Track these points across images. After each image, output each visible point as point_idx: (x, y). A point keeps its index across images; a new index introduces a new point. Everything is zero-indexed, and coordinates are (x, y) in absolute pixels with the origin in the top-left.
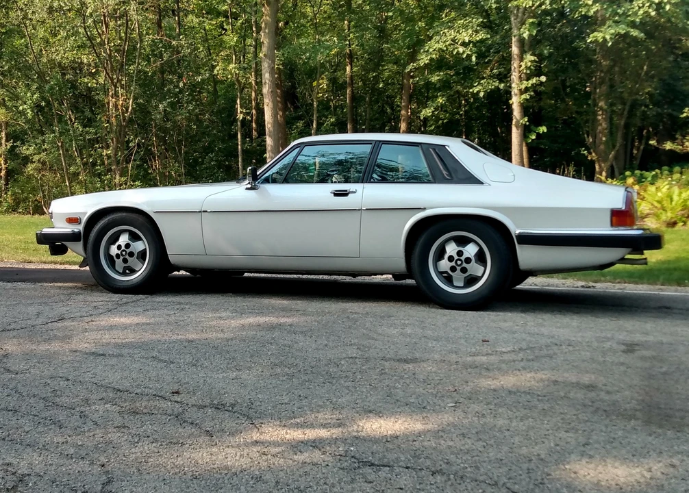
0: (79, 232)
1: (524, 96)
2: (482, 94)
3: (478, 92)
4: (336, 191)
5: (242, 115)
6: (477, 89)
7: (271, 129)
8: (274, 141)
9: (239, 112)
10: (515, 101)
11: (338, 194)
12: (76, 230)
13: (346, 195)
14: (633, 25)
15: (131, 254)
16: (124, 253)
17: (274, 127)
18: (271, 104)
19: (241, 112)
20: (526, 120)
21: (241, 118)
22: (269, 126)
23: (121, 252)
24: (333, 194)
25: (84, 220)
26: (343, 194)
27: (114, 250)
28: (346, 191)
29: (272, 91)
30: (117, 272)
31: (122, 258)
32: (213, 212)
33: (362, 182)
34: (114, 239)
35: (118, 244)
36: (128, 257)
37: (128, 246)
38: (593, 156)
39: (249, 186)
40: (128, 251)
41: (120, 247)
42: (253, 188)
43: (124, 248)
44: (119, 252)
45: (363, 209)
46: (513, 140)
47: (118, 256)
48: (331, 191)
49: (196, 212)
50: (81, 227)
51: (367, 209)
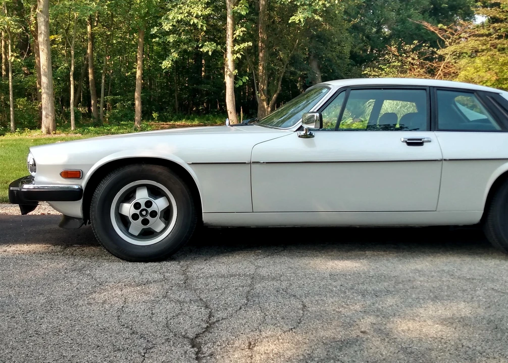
0: (81, 189)
1: (235, 56)
2: (210, 53)
3: (208, 52)
4: (409, 140)
5: (13, 58)
6: (206, 50)
7: (46, 70)
8: (48, 79)
9: (10, 55)
10: (230, 59)
11: (411, 143)
12: (76, 187)
13: (421, 144)
14: (315, 11)
15: (154, 214)
16: (144, 213)
17: (48, 68)
18: (46, 50)
19: (12, 55)
20: (237, 72)
21: (12, 60)
22: (44, 67)
23: (141, 212)
24: (405, 144)
25: (88, 174)
26: (418, 143)
27: (128, 209)
28: (421, 140)
29: (46, 40)
30: (132, 236)
31: (141, 218)
32: (267, 163)
33: (431, 131)
34: (129, 196)
35: (134, 202)
36: (148, 217)
37: (149, 204)
38: (263, 97)
39: (303, 133)
40: (150, 210)
41: (137, 206)
42: (309, 135)
43: (143, 207)
44: (138, 212)
45: (445, 160)
46: (227, 85)
47: (135, 217)
48: (402, 140)
49: (245, 163)
50: (83, 183)
51: (450, 160)
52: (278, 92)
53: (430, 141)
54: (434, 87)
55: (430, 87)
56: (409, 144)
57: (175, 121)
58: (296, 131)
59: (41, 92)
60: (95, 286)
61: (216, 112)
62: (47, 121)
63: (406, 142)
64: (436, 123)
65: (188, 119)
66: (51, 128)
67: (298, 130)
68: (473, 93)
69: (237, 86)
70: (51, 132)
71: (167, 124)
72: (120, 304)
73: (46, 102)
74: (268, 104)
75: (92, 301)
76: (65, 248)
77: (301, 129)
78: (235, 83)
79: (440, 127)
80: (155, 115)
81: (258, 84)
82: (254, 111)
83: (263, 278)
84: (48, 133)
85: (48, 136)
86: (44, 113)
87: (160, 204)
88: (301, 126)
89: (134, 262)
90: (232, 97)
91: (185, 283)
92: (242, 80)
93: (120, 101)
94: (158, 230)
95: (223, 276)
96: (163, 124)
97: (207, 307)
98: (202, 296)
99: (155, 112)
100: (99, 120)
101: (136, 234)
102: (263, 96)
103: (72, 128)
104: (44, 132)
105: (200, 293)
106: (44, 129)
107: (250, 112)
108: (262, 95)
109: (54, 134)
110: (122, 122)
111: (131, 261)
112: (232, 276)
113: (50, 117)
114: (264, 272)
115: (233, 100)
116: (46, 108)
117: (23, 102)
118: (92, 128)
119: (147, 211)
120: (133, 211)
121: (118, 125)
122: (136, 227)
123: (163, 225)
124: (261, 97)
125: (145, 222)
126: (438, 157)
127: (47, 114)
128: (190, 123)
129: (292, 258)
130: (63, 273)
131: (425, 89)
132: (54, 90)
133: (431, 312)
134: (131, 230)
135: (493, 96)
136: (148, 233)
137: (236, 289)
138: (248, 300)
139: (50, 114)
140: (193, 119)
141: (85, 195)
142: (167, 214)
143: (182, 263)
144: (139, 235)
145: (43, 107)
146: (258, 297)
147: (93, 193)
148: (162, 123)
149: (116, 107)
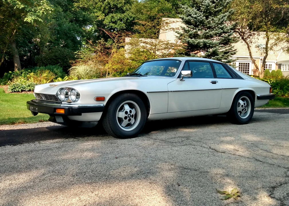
23: (128, 116)
26: (215, 83)
28: (215, 81)
33: (214, 78)
42: (183, 80)
45: (223, 89)
48: (210, 81)
51: (224, 89)
53: (217, 82)
56: (213, 83)
58: (177, 78)
63: (211, 82)
68: (221, 64)
88: (179, 76)
131: (209, 62)
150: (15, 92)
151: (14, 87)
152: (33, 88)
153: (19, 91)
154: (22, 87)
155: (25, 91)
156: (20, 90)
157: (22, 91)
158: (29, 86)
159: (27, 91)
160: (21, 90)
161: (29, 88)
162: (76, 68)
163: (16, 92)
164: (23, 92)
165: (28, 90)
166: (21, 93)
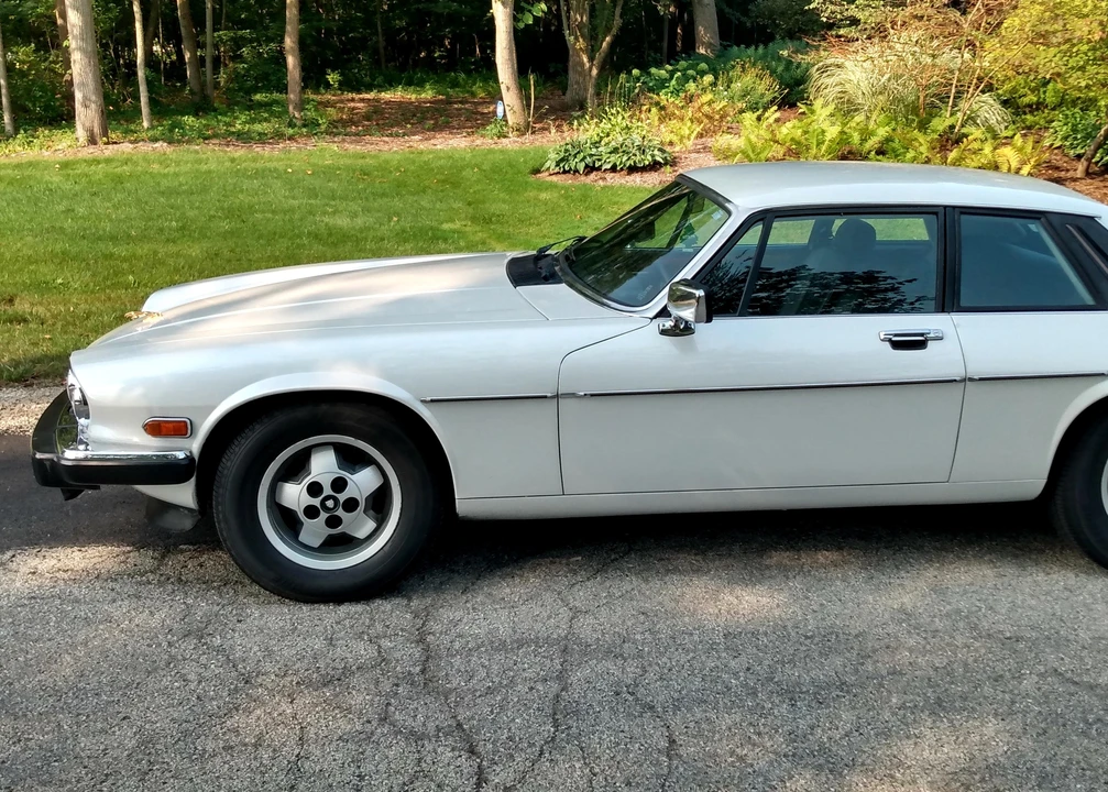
0: (190, 459)
4: (896, 335)
8: (83, 15)
11: (901, 344)
12: (181, 455)
13: (922, 345)
15: (351, 505)
16: (330, 503)
23: (323, 502)
24: (888, 344)
25: (206, 426)
26: (916, 343)
27: (294, 495)
28: (922, 335)
30: (306, 549)
31: (324, 516)
32: (592, 395)
33: (943, 311)
34: (296, 468)
35: (308, 481)
36: (340, 512)
37: (339, 484)
38: (581, 44)
39: (669, 323)
40: (342, 497)
41: (314, 489)
42: (681, 330)
43: (328, 491)
44: (316, 502)
45: (971, 380)
46: (496, 22)
47: (311, 512)
48: (882, 337)
49: (545, 397)
50: (195, 445)
51: (981, 379)
52: (614, 31)
53: (941, 338)
54: (954, 207)
55: (945, 207)
56: (897, 345)
57: (381, 88)
58: (655, 317)
59: (67, 47)
60: (236, 690)
61: (473, 63)
62: (87, 114)
63: (890, 340)
64: (956, 294)
65: (409, 83)
66: (97, 130)
67: (659, 315)
68: (1039, 219)
69: (521, 25)
70: (98, 139)
71: (362, 100)
72: (291, 750)
73: (80, 68)
74: (591, 59)
75: (234, 740)
76: (163, 557)
77: (664, 313)
78: (515, 19)
79: (963, 303)
80: (333, 77)
81: (568, 11)
82: (560, 66)
83: (587, 651)
84: (92, 141)
85: (92, 149)
86: (78, 96)
87: (363, 482)
88: (665, 308)
89: (313, 602)
90: (511, 53)
91: (423, 671)
92: (530, 11)
93: (251, 41)
94: (361, 534)
95: (502, 646)
96: (353, 100)
97: (472, 751)
98: (463, 715)
99: (333, 71)
100: (205, 98)
101: (316, 543)
102: (581, 40)
103: (146, 124)
104: (81, 140)
105: (457, 704)
106: (81, 133)
107: (552, 70)
108: (576, 39)
109: (105, 144)
110: (258, 97)
111: (307, 601)
112: (521, 643)
113: (93, 106)
114: (586, 628)
115: (511, 59)
116: (83, 84)
117: (27, 55)
118: (189, 120)
119: (336, 500)
120: (308, 500)
121: (250, 108)
122: (314, 531)
123: (371, 525)
124: (577, 44)
125: (333, 522)
126: (956, 372)
127: (85, 98)
128: (414, 96)
129: (646, 581)
130: (165, 644)
131: (936, 214)
132: (96, 22)
133: (926, 754)
134: (303, 537)
135: (1081, 223)
136: (340, 543)
137: (531, 689)
138: (556, 725)
139: (93, 98)
140: (420, 84)
141: (201, 470)
142: (378, 503)
143: (415, 603)
144: (321, 545)
145: (76, 80)
146: (577, 713)
147: (218, 465)
148: (350, 95)
149: (241, 56)
150: (565, 172)
151: (562, 154)
152: (625, 158)
153: (576, 171)
154: (591, 155)
155: (599, 169)
156: (581, 167)
157: (590, 169)
158: (615, 150)
159: (605, 170)
160: (587, 166)
161: (613, 158)
162: (838, 66)
163: (568, 172)
164: (593, 176)
165: (609, 166)
166: (583, 178)
